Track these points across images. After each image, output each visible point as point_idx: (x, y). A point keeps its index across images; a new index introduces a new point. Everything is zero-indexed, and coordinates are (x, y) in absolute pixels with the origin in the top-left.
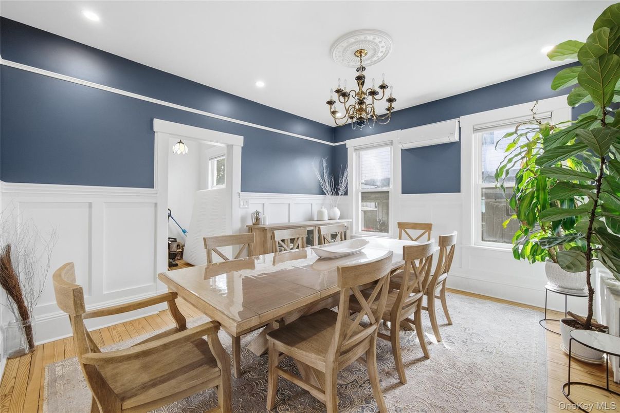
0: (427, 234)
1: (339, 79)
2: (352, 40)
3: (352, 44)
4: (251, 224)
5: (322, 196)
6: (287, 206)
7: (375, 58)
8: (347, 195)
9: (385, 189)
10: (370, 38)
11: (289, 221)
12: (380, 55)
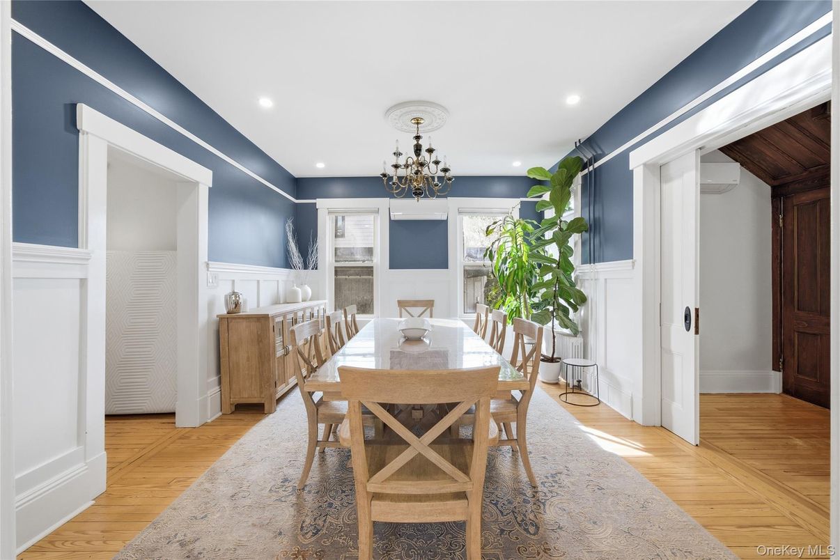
0: (429, 309)
1: (397, 140)
2: (412, 108)
3: (419, 111)
4: (224, 312)
5: (287, 270)
6: (255, 284)
7: (430, 127)
8: (316, 269)
9: (367, 264)
10: (429, 109)
11: (258, 306)
12: (435, 125)
